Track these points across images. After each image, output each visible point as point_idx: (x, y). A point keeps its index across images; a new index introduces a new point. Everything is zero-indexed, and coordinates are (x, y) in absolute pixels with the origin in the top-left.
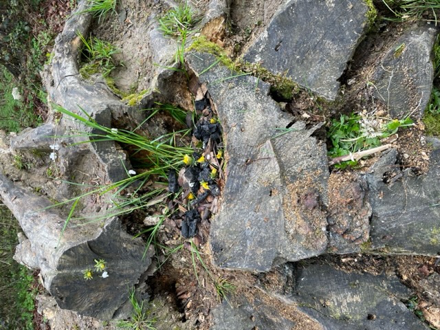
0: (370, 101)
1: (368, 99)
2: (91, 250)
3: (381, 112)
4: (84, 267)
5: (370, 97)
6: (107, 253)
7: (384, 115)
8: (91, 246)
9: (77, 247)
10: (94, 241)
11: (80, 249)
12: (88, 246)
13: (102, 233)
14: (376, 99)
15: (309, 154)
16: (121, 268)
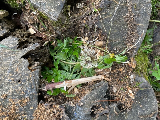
0: (92, 30)
1: (91, 26)
3: (101, 43)
5: (93, 26)
7: (103, 46)
14: (98, 29)
15: (18, 78)
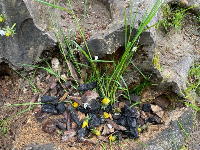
2: (24, 21)
4: (8, 13)
6: (23, 34)
8: (28, 21)
9: (26, 8)
10: (33, 23)
11: (24, 11)
12: (27, 18)
13: (41, 31)
16: (11, 45)
